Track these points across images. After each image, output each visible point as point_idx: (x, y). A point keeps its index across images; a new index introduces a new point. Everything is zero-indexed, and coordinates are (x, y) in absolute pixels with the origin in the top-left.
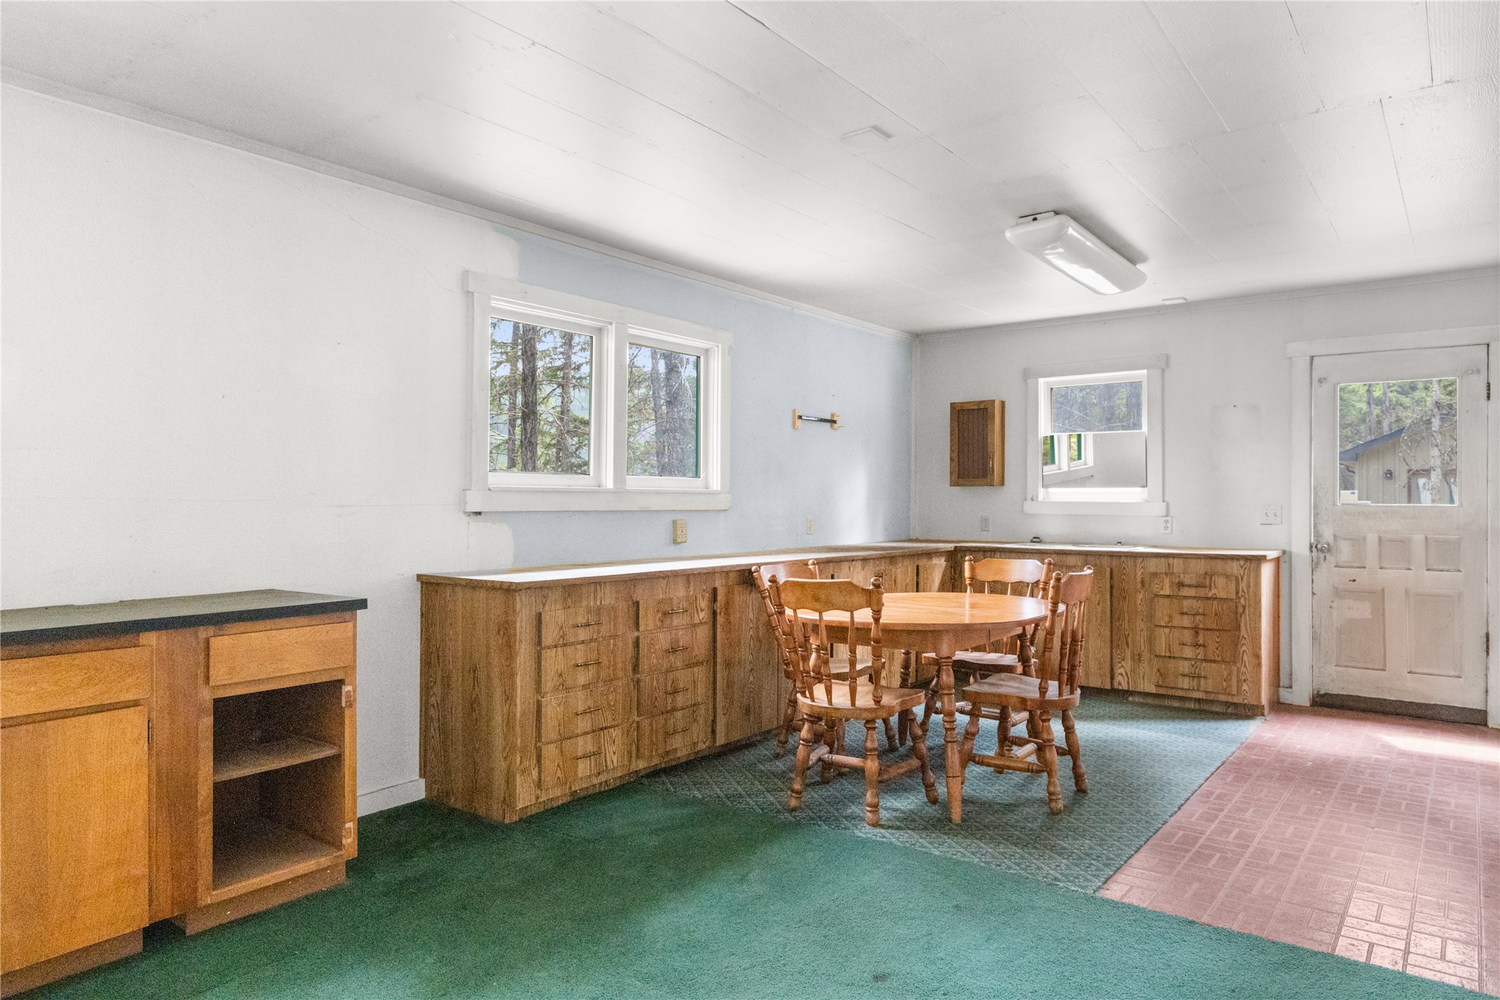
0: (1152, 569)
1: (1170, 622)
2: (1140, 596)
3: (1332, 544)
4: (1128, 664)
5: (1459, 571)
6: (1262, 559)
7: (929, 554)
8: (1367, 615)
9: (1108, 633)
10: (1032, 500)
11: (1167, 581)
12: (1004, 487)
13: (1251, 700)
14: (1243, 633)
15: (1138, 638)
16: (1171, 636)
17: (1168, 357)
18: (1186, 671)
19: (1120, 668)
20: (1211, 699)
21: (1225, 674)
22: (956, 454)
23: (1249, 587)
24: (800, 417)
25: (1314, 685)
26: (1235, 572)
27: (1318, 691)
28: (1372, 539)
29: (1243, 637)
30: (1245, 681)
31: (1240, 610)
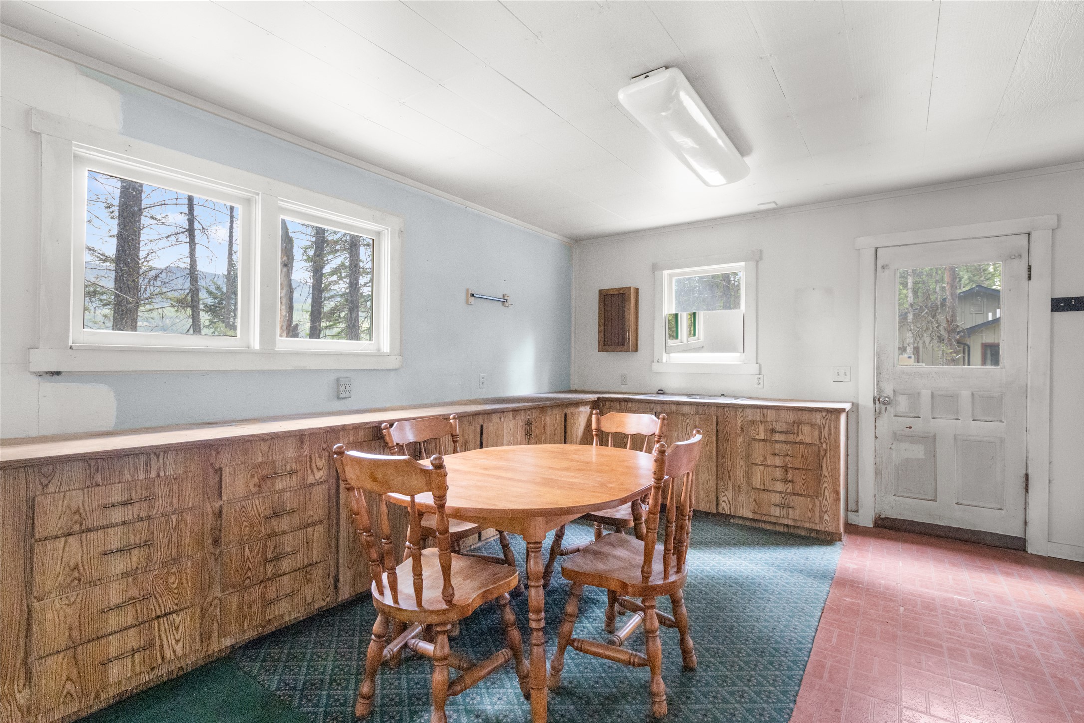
0: (750, 418)
1: (764, 461)
2: (740, 439)
3: (892, 398)
4: (730, 494)
5: (1001, 422)
6: (839, 411)
7: (577, 404)
8: (921, 455)
9: (714, 469)
10: (658, 362)
11: (761, 428)
12: (638, 353)
13: (831, 528)
14: (825, 472)
15: (738, 473)
16: (765, 472)
17: (761, 251)
18: (777, 502)
19: (724, 496)
20: (798, 525)
21: (810, 506)
22: (602, 328)
23: (830, 434)
24: (472, 295)
25: (876, 511)
26: (818, 421)
27: (880, 516)
28: (926, 395)
29: (825, 476)
30: (826, 512)
31: (823, 453)
